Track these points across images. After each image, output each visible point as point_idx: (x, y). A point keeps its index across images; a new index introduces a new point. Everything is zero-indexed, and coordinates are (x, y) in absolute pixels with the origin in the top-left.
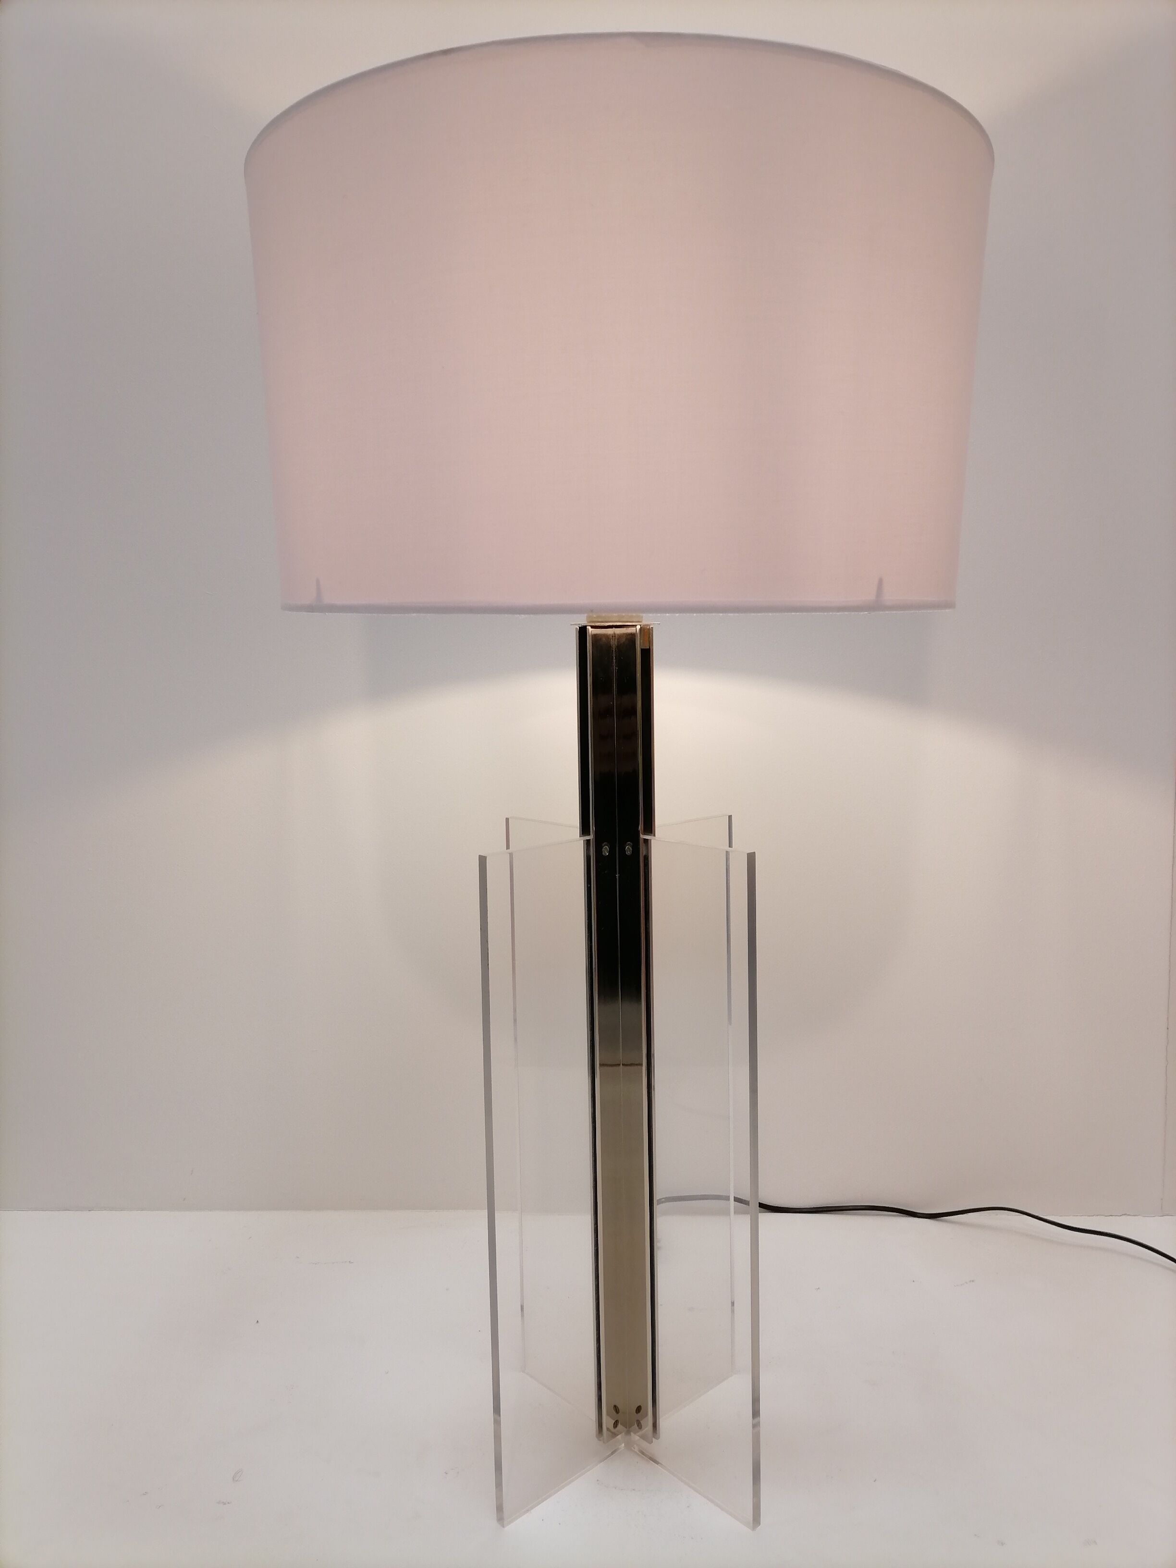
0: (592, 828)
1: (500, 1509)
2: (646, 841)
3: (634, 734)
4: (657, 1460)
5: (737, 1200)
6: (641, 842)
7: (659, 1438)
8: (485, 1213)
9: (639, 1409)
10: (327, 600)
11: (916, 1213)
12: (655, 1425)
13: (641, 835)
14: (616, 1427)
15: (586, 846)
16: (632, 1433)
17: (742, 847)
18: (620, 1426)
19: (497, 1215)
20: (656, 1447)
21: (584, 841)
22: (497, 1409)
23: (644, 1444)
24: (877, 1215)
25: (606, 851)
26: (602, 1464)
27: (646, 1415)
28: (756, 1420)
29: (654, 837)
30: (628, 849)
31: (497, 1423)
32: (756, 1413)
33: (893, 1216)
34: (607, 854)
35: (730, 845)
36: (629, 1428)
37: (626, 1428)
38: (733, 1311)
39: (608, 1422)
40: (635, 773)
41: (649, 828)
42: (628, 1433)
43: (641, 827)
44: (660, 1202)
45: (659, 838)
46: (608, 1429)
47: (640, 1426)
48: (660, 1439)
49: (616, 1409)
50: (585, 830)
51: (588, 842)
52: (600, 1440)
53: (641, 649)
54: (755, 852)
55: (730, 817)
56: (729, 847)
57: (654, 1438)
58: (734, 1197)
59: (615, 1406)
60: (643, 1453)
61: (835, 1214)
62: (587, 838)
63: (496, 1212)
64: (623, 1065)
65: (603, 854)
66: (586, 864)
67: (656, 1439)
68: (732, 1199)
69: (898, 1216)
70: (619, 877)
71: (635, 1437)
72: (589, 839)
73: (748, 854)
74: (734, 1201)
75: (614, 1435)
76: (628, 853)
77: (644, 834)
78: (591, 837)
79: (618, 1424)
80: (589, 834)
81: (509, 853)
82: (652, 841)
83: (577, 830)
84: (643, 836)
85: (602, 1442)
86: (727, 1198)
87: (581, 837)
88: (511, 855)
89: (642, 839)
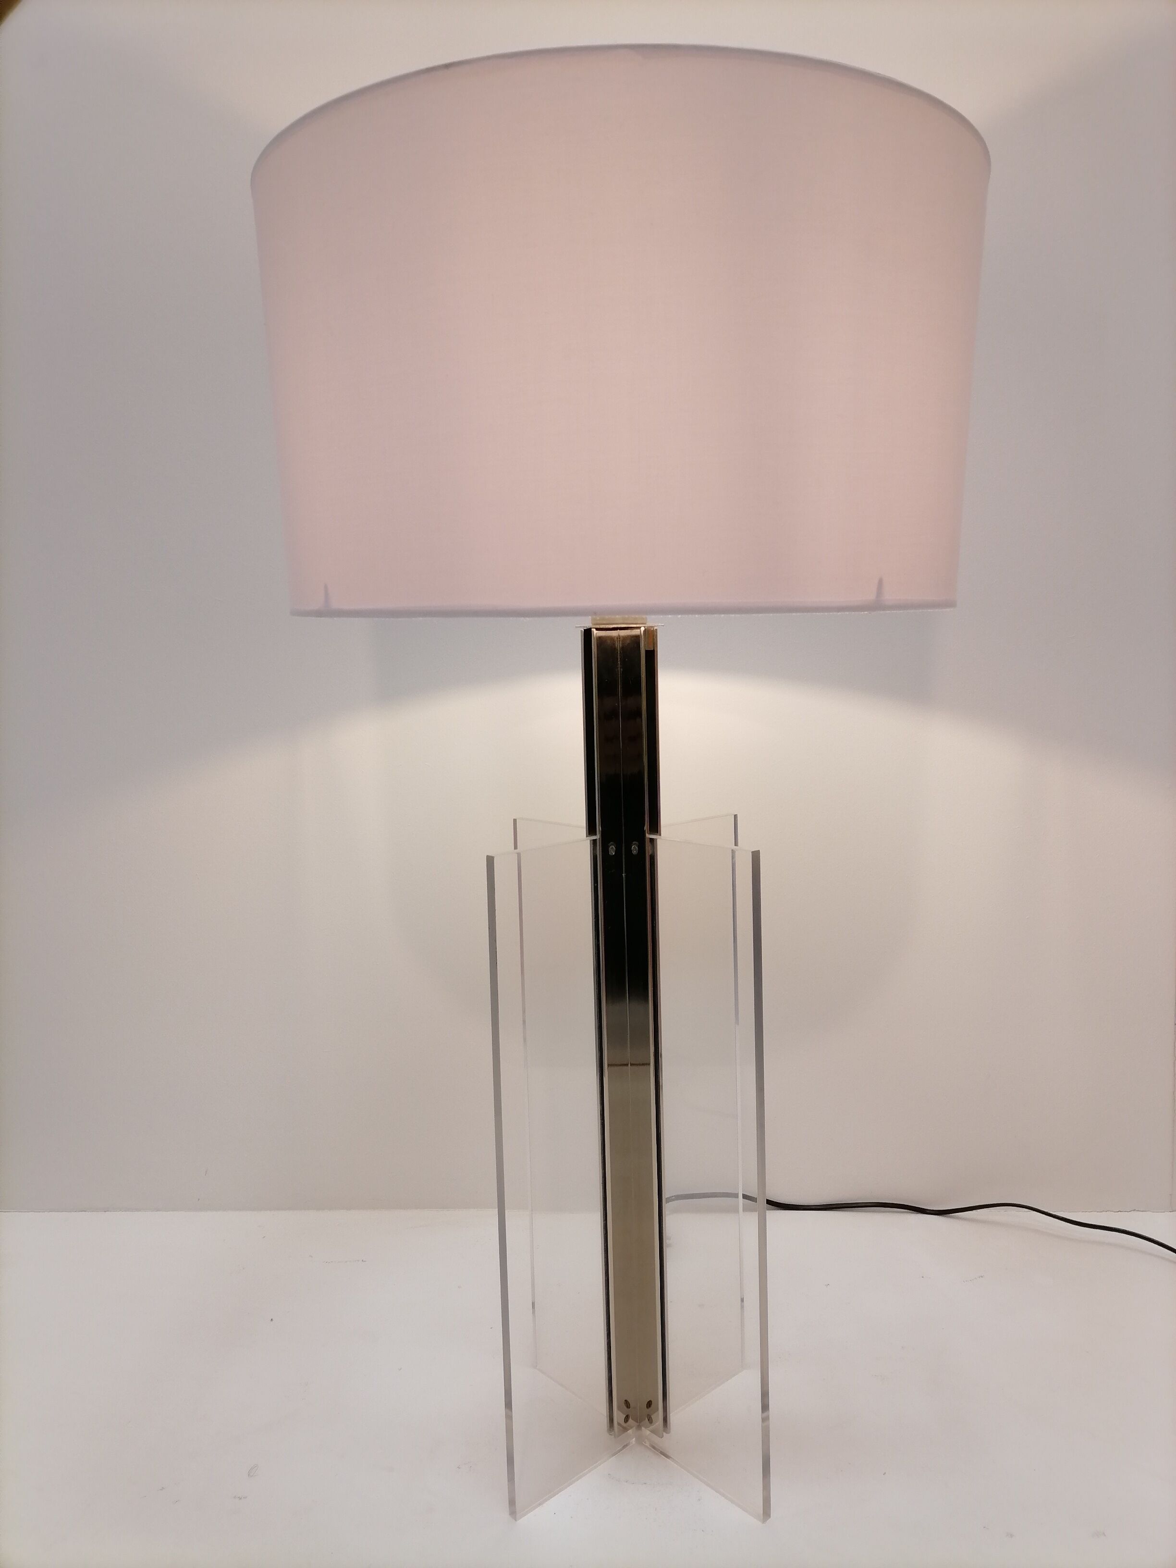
0: (599, 828)
1: (512, 1502)
2: (652, 840)
3: (640, 735)
4: (668, 1454)
5: (745, 1197)
6: (647, 841)
8: (496, 1211)
9: (649, 1404)
10: (336, 605)
12: (665, 1420)
13: (647, 834)
14: (627, 1422)
15: (592, 846)
16: (643, 1428)
17: (747, 846)
18: (630, 1421)
19: (508, 1213)
20: (667, 1441)
21: (590, 840)
22: (508, 1405)
23: (655, 1439)
25: (612, 851)
26: (614, 1458)
27: (657, 1409)
28: (765, 1414)
29: (660, 836)
30: (635, 849)
31: (509, 1417)
32: (765, 1407)
34: (614, 854)
35: (736, 844)
36: (639, 1423)
37: (637, 1422)
38: (742, 1307)
39: (618, 1416)
40: (641, 774)
41: (655, 827)
42: (639, 1427)
43: (646, 828)
44: (669, 1200)
45: (665, 837)
46: (619, 1424)
47: (650, 1420)
48: (669, 1434)
49: (627, 1404)
50: (591, 830)
51: (594, 842)
52: (612, 1434)
53: (646, 651)
54: (759, 851)
55: (736, 816)
56: (735, 846)
57: (665, 1432)
58: (743, 1194)
59: (626, 1401)
60: (654, 1448)
61: (845, 1210)
62: (594, 838)
63: (506, 1210)
64: (631, 1065)
65: (610, 853)
66: (593, 864)
67: (667, 1433)
68: (741, 1196)
70: (626, 876)
71: (646, 1432)
72: (595, 838)
73: (752, 852)
74: (743, 1198)
75: (625, 1429)
76: (635, 852)
77: (650, 834)
78: (597, 837)
79: (629, 1419)
80: (596, 835)
81: (517, 853)
82: (658, 840)
83: (583, 831)
84: (649, 836)
85: (613, 1436)
86: (736, 1196)
87: (588, 838)
88: (519, 855)
89: (648, 838)
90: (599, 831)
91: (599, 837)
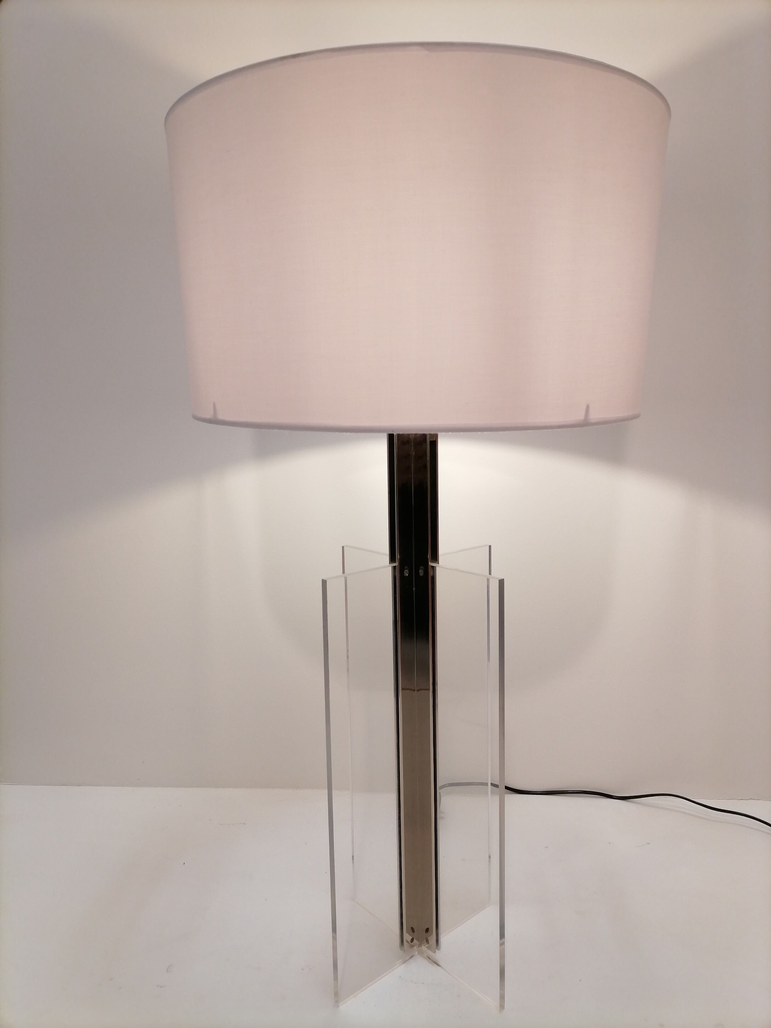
0: (398, 556)
1: (336, 994)
2: (433, 568)
4: (439, 963)
5: (492, 785)
6: (430, 567)
7: (440, 949)
8: (326, 791)
9: (427, 930)
10: (221, 417)
11: (612, 795)
12: (437, 941)
13: (429, 562)
14: (412, 942)
15: (393, 570)
16: (422, 946)
17: (497, 574)
18: (415, 941)
20: (439, 955)
21: (392, 567)
22: (334, 930)
23: (430, 953)
24: (586, 797)
25: (406, 574)
26: (403, 966)
27: (432, 934)
28: (503, 940)
29: (438, 564)
30: (421, 573)
31: (334, 938)
32: (502, 935)
33: (596, 797)
34: (407, 575)
35: (490, 573)
37: (419, 942)
38: (490, 861)
39: (407, 937)
41: (435, 558)
42: (420, 945)
43: (429, 556)
44: (442, 787)
45: (441, 565)
46: (407, 943)
47: (427, 941)
48: (440, 951)
49: (413, 930)
50: (392, 559)
51: (394, 568)
52: (402, 950)
53: (430, 441)
54: (504, 579)
55: (490, 547)
56: (489, 574)
57: (437, 949)
58: (491, 783)
59: (412, 928)
60: (429, 958)
61: (558, 796)
62: (394, 565)
63: (333, 791)
65: (405, 575)
66: (393, 583)
67: (438, 950)
68: (489, 784)
69: (600, 797)
70: (415, 590)
71: (424, 948)
72: (395, 565)
73: (499, 580)
75: (412, 946)
76: (421, 574)
77: (432, 562)
79: (414, 940)
80: (395, 562)
81: (345, 577)
82: (437, 567)
83: (387, 558)
84: (431, 564)
85: (403, 951)
86: (486, 784)
87: (390, 564)
88: (346, 578)
89: (430, 566)
90: (398, 559)
91: (397, 565)
